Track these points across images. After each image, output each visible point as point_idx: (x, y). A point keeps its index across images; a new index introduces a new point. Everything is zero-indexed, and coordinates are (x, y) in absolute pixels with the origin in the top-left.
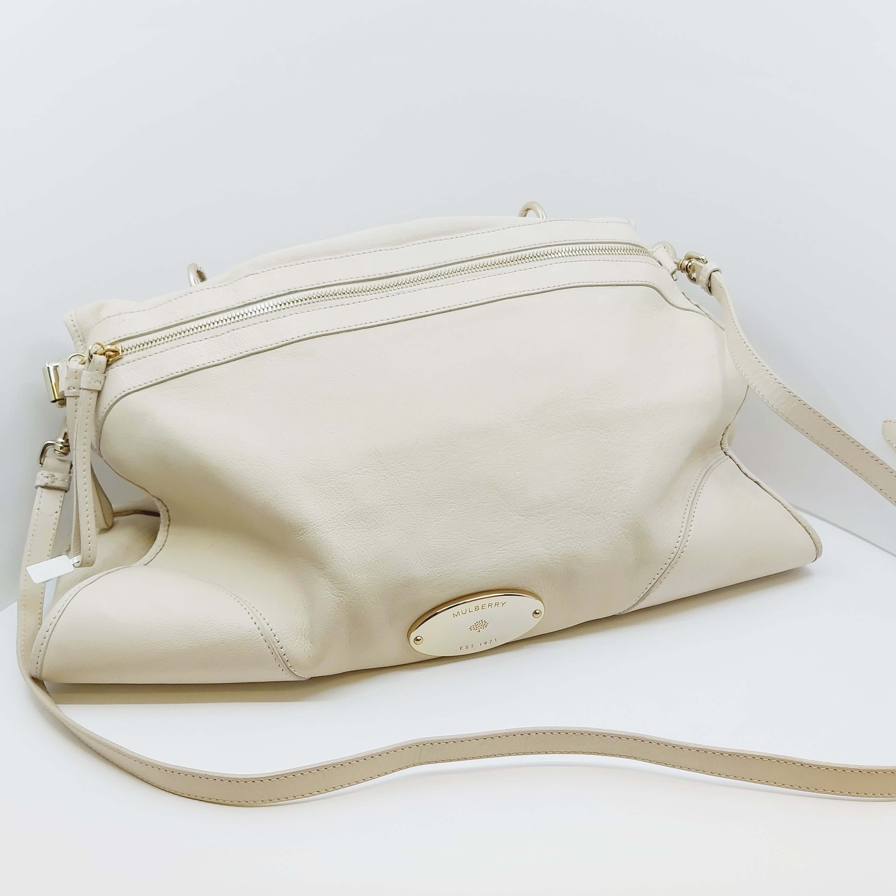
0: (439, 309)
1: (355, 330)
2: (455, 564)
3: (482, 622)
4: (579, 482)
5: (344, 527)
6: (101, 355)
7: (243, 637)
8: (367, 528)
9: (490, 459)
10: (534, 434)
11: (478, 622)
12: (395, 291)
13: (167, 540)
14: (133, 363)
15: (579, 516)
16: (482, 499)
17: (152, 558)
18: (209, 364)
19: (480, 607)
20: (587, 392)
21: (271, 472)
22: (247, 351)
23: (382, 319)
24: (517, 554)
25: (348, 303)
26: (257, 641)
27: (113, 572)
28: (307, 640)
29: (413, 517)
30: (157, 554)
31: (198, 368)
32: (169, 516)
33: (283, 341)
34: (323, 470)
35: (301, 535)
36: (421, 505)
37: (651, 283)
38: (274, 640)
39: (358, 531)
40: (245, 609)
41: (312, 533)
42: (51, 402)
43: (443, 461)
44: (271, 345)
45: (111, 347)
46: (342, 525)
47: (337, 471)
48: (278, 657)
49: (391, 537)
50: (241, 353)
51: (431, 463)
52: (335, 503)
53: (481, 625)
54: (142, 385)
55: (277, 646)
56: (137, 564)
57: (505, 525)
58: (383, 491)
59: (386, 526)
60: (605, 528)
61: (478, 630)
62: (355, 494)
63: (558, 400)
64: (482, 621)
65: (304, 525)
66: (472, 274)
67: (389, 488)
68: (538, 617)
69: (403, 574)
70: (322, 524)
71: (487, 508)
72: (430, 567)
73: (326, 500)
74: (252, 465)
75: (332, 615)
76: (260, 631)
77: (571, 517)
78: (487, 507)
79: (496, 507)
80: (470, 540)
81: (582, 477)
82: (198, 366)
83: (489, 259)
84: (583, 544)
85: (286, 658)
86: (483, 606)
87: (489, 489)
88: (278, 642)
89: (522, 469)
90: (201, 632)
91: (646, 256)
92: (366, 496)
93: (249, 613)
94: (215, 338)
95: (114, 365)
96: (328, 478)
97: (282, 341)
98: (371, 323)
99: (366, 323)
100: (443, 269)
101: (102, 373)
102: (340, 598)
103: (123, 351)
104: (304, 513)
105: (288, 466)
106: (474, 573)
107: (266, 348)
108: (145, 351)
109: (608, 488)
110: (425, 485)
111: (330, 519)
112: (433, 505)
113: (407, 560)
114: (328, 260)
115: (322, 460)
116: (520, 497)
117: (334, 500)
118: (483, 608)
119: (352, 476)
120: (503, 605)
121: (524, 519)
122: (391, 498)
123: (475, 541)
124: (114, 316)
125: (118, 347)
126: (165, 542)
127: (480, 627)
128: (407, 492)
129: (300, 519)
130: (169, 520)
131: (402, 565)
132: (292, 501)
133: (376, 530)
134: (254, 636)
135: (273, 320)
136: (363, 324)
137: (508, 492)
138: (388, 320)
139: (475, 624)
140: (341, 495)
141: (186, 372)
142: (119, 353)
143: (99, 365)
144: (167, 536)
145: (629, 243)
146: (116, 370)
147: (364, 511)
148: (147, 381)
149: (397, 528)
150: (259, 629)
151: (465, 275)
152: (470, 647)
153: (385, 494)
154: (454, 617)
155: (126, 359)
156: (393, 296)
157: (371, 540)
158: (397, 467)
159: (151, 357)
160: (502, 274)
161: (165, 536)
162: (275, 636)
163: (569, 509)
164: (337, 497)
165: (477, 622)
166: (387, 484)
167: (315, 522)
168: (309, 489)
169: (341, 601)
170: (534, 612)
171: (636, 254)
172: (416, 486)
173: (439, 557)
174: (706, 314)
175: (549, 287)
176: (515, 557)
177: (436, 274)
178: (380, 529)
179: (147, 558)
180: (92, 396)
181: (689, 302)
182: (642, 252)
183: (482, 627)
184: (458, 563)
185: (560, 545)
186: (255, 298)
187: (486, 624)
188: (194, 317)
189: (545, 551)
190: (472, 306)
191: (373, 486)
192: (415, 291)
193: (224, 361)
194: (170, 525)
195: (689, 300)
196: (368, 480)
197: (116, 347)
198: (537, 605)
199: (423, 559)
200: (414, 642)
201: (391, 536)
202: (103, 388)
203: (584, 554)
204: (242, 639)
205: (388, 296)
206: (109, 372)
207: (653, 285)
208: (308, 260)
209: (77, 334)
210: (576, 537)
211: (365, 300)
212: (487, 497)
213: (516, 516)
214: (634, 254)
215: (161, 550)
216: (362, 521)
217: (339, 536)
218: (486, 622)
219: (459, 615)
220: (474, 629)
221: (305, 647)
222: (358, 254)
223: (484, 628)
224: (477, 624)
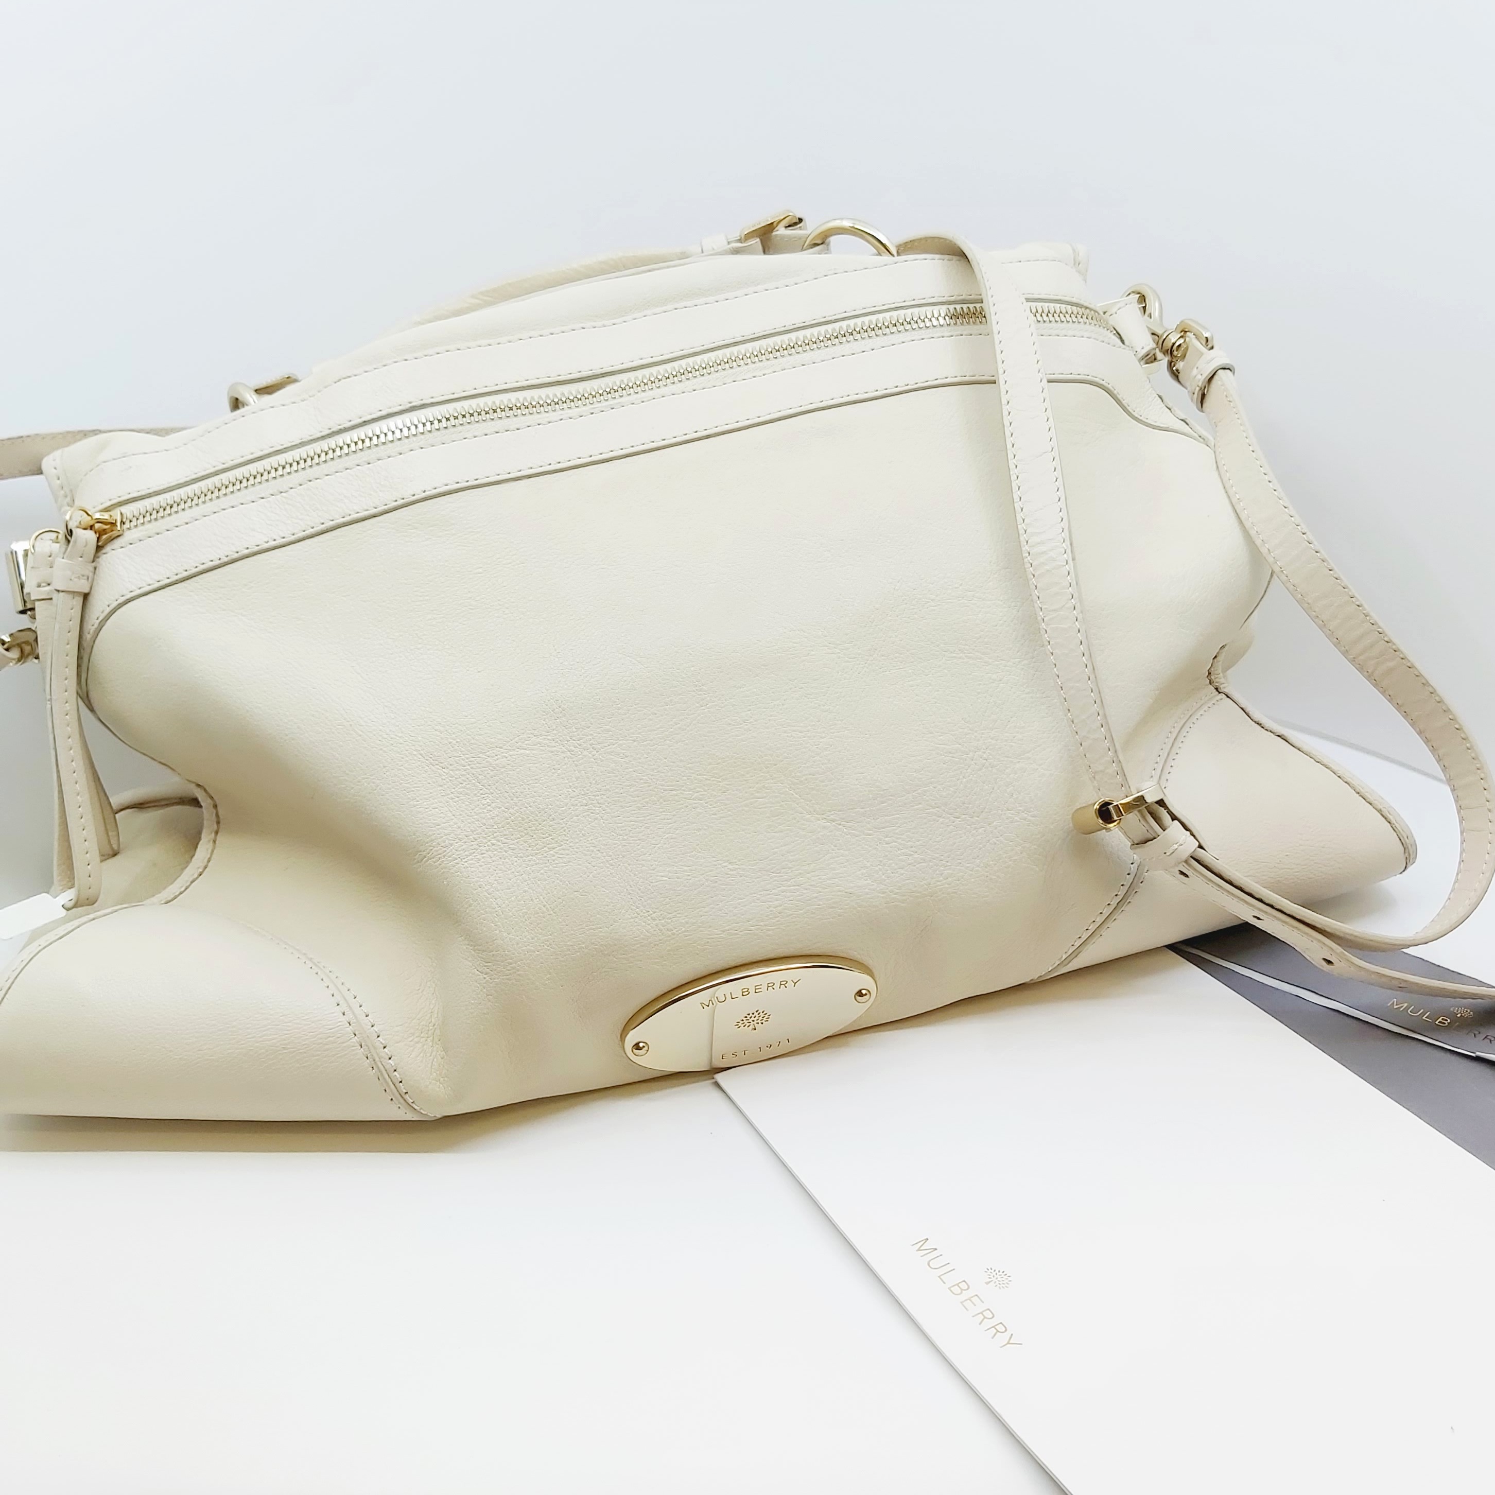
0: (686, 434)
1: (529, 477)
2: (701, 913)
3: (759, 1014)
4: (941, 755)
5: (493, 847)
6: (85, 529)
7: (321, 1038)
8: (535, 848)
9: (771, 716)
10: (857, 666)
11: (751, 1015)
12: (607, 403)
13: (212, 858)
14: (139, 543)
15: (941, 820)
16: (754, 791)
17: (183, 889)
18: (266, 546)
19: (752, 991)
20: (961, 585)
21: (366, 745)
22: (333, 520)
23: (579, 456)
24: (820, 892)
25: (518, 426)
26: (345, 1045)
27: (104, 916)
28: (437, 1046)
29: (623, 827)
30: (192, 882)
31: (246, 552)
32: (217, 815)
33: (396, 501)
34: (457, 742)
35: (418, 862)
36: (639, 805)
37: (1096, 377)
38: (378, 1044)
39: (519, 855)
40: (328, 987)
41: (434, 860)
42: (17, 613)
43: (681, 720)
44: (376, 508)
45: (101, 515)
46: (489, 843)
47: (484, 744)
48: (382, 1074)
49: (579, 865)
50: (323, 524)
51: (658, 726)
52: (478, 803)
53: (757, 1018)
54: (152, 584)
55: (383, 1055)
56: (153, 900)
57: (797, 839)
58: (568, 779)
59: (572, 844)
60: (991, 841)
61: (752, 1026)
62: (514, 785)
63: (905, 602)
65: (422, 845)
66: (751, 366)
67: (578, 774)
68: (864, 1001)
69: (601, 932)
70: (452, 844)
71: (765, 808)
72: (652, 918)
73: (461, 798)
74: (333, 733)
75: (472, 1004)
76: (351, 1027)
77: (925, 821)
78: (764, 806)
79: (781, 806)
80: (730, 867)
81: (948, 747)
82: (248, 548)
83: (785, 337)
84: (948, 871)
85: (398, 1076)
86: (757, 987)
87: (768, 772)
88: (385, 1047)
89: (832, 733)
90: (248, 1028)
91: (1093, 324)
92: (535, 789)
93: (333, 996)
94: (277, 497)
95: (108, 548)
96: (467, 756)
97: (394, 499)
98: (559, 463)
99: (550, 464)
100: (698, 359)
101: (89, 562)
102: (485, 976)
103: (123, 523)
104: (421, 823)
105: (396, 736)
106: (736, 929)
107: (366, 513)
108: (161, 521)
109: (998, 767)
110: (646, 767)
111: (466, 833)
112: (661, 803)
113: (610, 907)
114: (485, 346)
115: (457, 723)
116: (826, 786)
117: (475, 798)
118: (757, 991)
119: (511, 753)
120: (796, 984)
121: (835, 826)
122: (583, 793)
123: (739, 868)
124: (115, 459)
125: (116, 515)
126: (209, 861)
127: (756, 1022)
128: (611, 780)
129: (414, 835)
130: (218, 823)
131: (598, 916)
132: (400, 800)
133: (551, 852)
134: (342, 1036)
135: (379, 460)
136: (545, 466)
137: (804, 777)
138: (591, 456)
139: (746, 1017)
140: (489, 787)
141: (226, 559)
142: (117, 526)
143: (85, 546)
144: (213, 851)
145: (1060, 300)
146: (113, 555)
147: (531, 818)
148: (161, 578)
149: (592, 848)
150: (350, 1025)
151: (739, 368)
152: (740, 1054)
153: (571, 784)
154: (703, 1008)
155: (128, 536)
156: (603, 411)
157: (542, 871)
158: (595, 734)
159: (169, 532)
160: (808, 364)
161: (210, 851)
162: (378, 1037)
163: (920, 806)
164: (481, 792)
165: (749, 1014)
166: (576, 765)
167: (440, 840)
168: (432, 778)
169: (487, 981)
170: (858, 993)
171: (1071, 321)
172: (631, 770)
173: (670, 899)
174: (1200, 437)
175: (897, 387)
176: (816, 898)
177: (685, 369)
178: (559, 850)
179: (174, 889)
180: (75, 603)
181: (1171, 414)
182: (1085, 317)
183: (760, 1022)
184: (706, 909)
185: (902, 874)
186: (350, 421)
187: (766, 1017)
188: (244, 458)
189: (873, 885)
190: (748, 427)
191: (549, 770)
192: (643, 402)
193: (293, 538)
194: (220, 830)
195: (1170, 409)
196: (541, 760)
197: (111, 516)
198: (863, 981)
199: (639, 904)
200: (632, 1051)
201: (580, 862)
202: (91, 588)
203: (949, 890)
204: (320, 1041)
205: (592, 411)
206: (100, 560)
207: (1102, 382)
208: (448, 348)
209: (62, 492)
210: (934, 859)
211: (548, 420)
212: (764, 786)
213: (819, 822)
214: (1068, 322)
215: (200, 875)
216: (527, 836)
217: (483, 864)
218: (766, 1014)
219: (712, 1004)
220: (743, 1025)
221: (432, 1057)
222: (541, 336)
223: (764, 1023)
224: (749, 1017)
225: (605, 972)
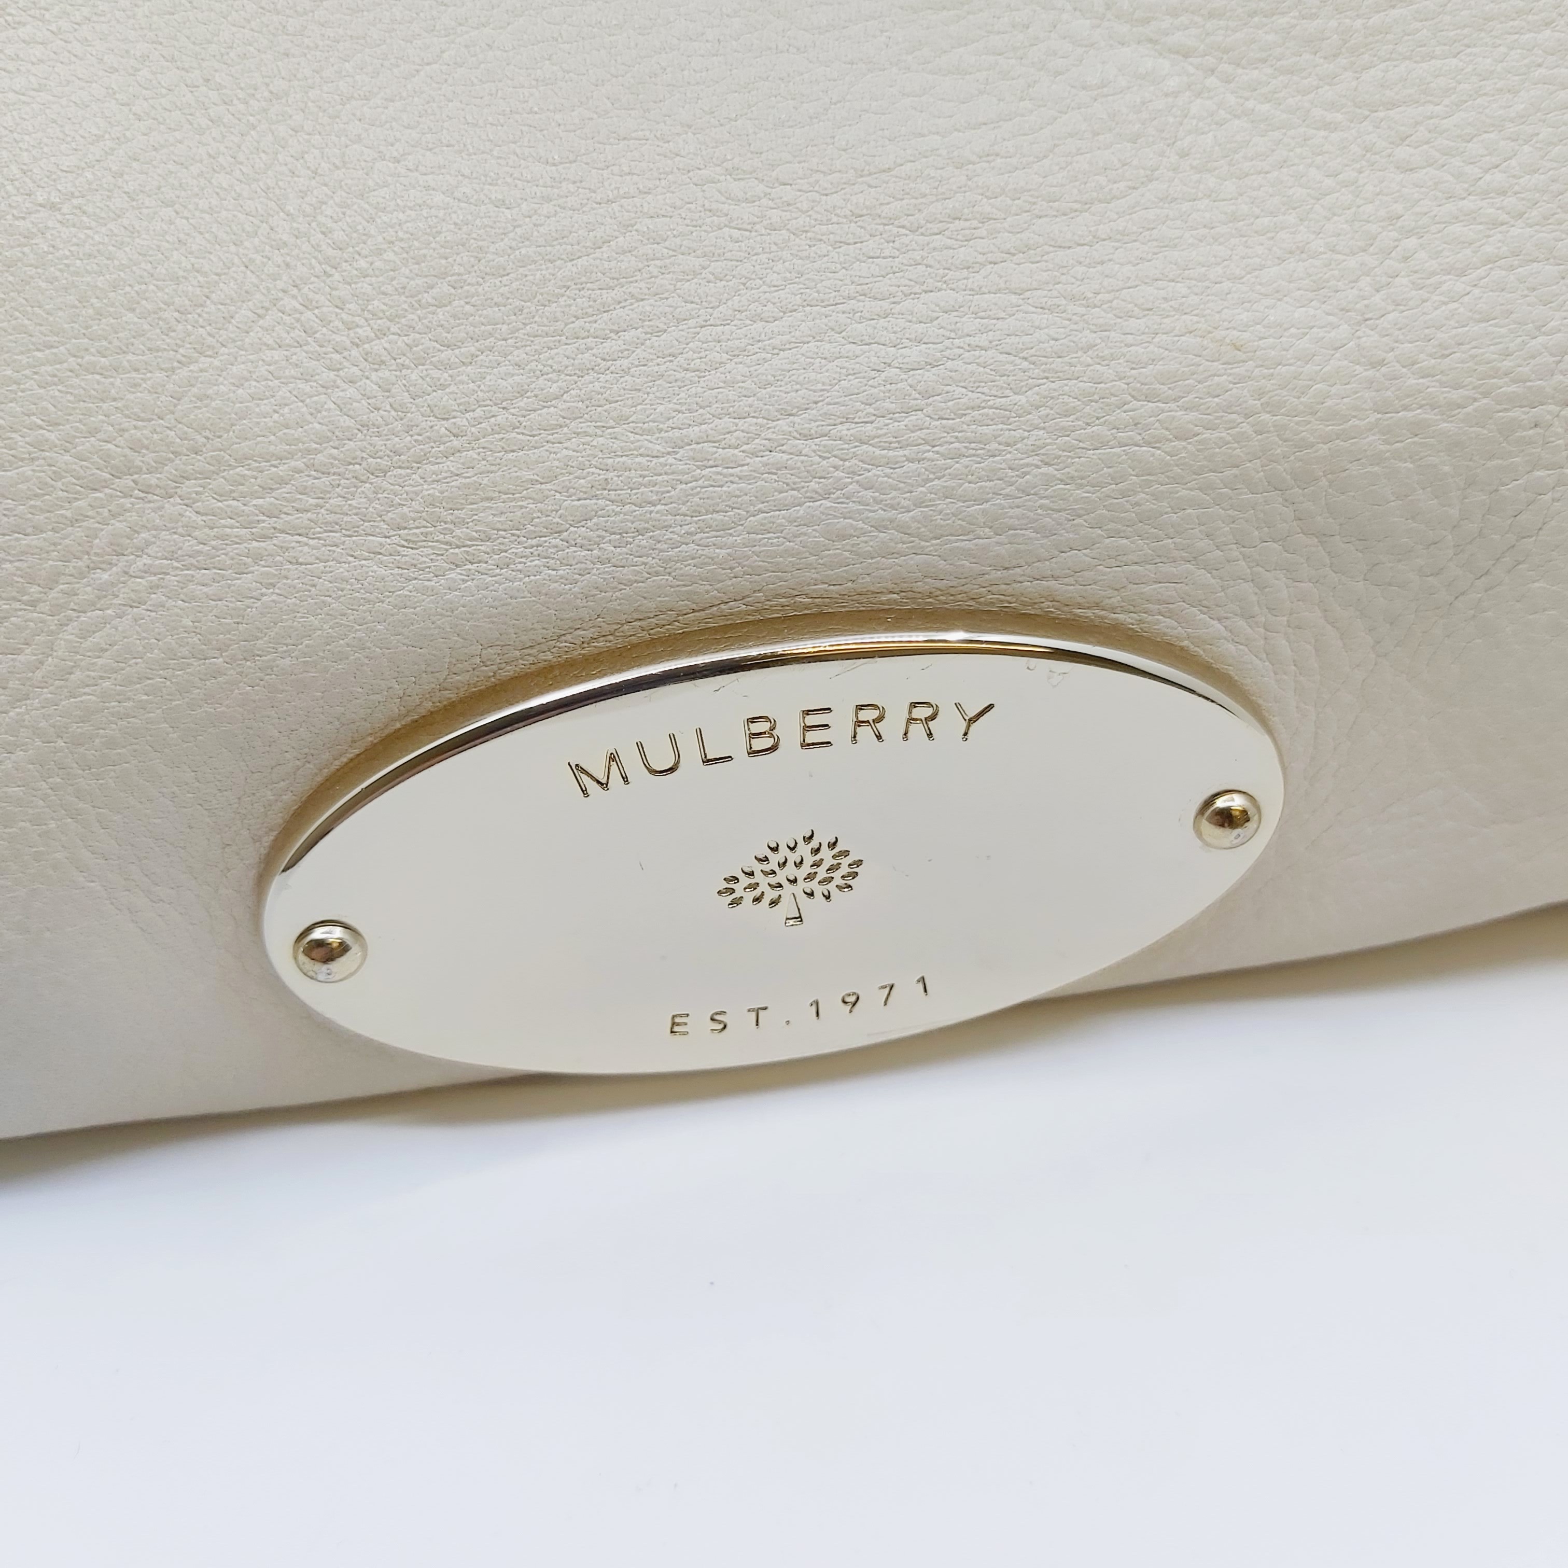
2: (584, 359)
3: (817, 851)
11: (784, 851)
19: (789, 732)
24: (1104, 329)
53: (806, 869)
61: (786, 908)
64: (814, 844)
69: (137, 386)
72: (366, 356)
86: (811, 720)
113: (184, 288)
118: (812, 737)
120: (974, 726)
131: (130, 316)
139: (764, 860)
152: (740, 1020)
154: (584, 792)
165: (775, 849)
173: (453, 286)
176: (1086, 350)
183: (819, 890)
184: (609, 346)
185: (1457, 298)
187: (844, 870)
189: (1332, 326)
199: (315, 291)
200: (299, 960)
218: (846, 853)
219: (625, 779)
220: (757, 900)
223: (835, 892)
224: (775, 859)
225: (147, 571)
